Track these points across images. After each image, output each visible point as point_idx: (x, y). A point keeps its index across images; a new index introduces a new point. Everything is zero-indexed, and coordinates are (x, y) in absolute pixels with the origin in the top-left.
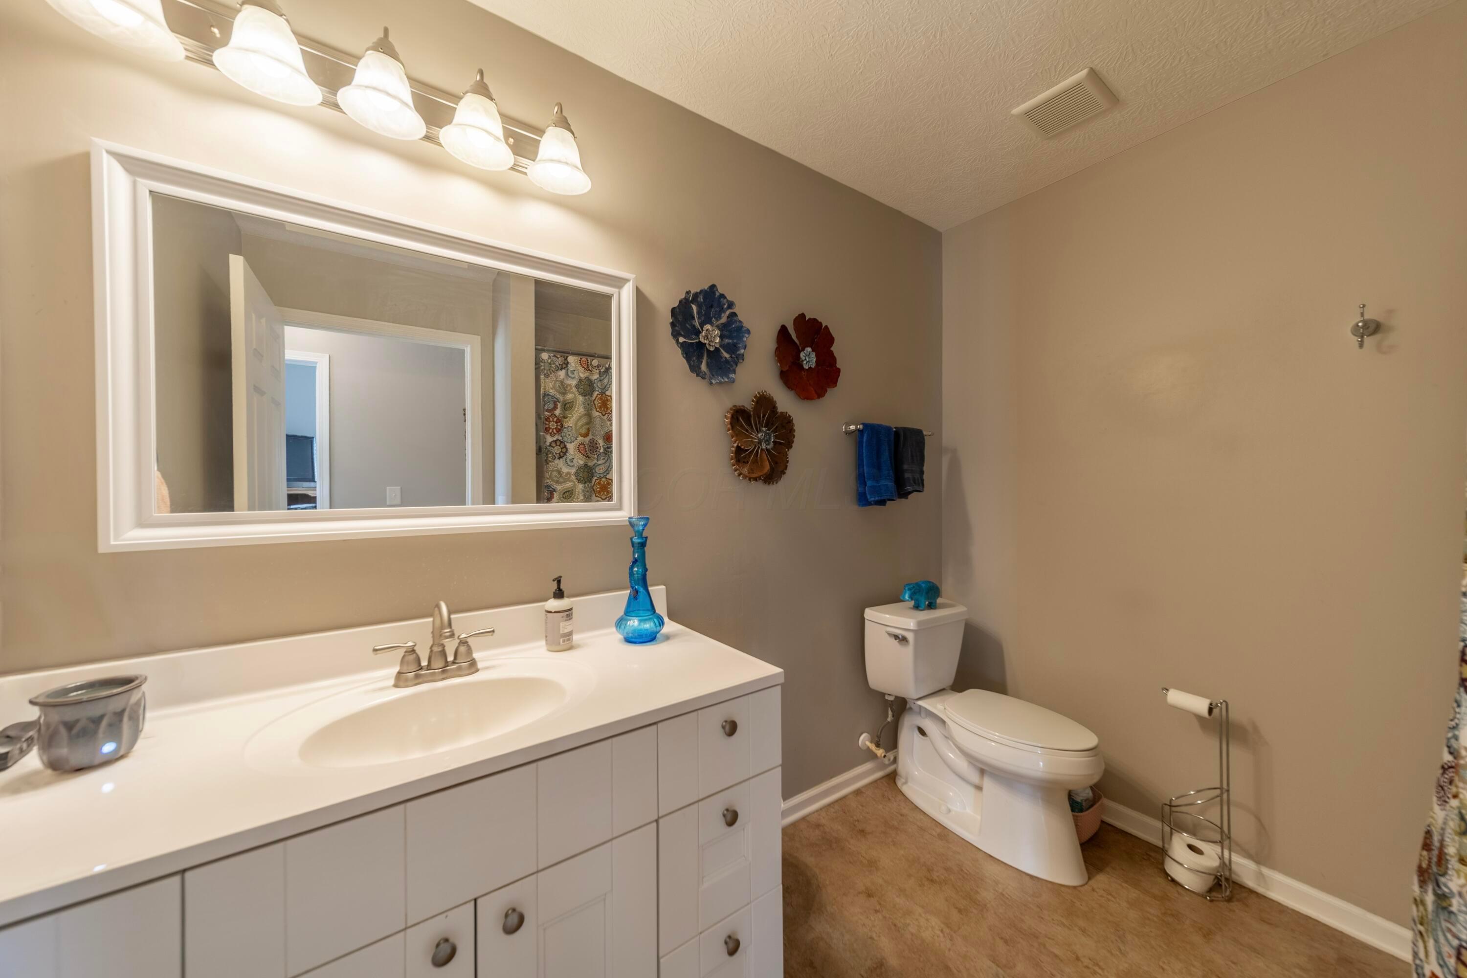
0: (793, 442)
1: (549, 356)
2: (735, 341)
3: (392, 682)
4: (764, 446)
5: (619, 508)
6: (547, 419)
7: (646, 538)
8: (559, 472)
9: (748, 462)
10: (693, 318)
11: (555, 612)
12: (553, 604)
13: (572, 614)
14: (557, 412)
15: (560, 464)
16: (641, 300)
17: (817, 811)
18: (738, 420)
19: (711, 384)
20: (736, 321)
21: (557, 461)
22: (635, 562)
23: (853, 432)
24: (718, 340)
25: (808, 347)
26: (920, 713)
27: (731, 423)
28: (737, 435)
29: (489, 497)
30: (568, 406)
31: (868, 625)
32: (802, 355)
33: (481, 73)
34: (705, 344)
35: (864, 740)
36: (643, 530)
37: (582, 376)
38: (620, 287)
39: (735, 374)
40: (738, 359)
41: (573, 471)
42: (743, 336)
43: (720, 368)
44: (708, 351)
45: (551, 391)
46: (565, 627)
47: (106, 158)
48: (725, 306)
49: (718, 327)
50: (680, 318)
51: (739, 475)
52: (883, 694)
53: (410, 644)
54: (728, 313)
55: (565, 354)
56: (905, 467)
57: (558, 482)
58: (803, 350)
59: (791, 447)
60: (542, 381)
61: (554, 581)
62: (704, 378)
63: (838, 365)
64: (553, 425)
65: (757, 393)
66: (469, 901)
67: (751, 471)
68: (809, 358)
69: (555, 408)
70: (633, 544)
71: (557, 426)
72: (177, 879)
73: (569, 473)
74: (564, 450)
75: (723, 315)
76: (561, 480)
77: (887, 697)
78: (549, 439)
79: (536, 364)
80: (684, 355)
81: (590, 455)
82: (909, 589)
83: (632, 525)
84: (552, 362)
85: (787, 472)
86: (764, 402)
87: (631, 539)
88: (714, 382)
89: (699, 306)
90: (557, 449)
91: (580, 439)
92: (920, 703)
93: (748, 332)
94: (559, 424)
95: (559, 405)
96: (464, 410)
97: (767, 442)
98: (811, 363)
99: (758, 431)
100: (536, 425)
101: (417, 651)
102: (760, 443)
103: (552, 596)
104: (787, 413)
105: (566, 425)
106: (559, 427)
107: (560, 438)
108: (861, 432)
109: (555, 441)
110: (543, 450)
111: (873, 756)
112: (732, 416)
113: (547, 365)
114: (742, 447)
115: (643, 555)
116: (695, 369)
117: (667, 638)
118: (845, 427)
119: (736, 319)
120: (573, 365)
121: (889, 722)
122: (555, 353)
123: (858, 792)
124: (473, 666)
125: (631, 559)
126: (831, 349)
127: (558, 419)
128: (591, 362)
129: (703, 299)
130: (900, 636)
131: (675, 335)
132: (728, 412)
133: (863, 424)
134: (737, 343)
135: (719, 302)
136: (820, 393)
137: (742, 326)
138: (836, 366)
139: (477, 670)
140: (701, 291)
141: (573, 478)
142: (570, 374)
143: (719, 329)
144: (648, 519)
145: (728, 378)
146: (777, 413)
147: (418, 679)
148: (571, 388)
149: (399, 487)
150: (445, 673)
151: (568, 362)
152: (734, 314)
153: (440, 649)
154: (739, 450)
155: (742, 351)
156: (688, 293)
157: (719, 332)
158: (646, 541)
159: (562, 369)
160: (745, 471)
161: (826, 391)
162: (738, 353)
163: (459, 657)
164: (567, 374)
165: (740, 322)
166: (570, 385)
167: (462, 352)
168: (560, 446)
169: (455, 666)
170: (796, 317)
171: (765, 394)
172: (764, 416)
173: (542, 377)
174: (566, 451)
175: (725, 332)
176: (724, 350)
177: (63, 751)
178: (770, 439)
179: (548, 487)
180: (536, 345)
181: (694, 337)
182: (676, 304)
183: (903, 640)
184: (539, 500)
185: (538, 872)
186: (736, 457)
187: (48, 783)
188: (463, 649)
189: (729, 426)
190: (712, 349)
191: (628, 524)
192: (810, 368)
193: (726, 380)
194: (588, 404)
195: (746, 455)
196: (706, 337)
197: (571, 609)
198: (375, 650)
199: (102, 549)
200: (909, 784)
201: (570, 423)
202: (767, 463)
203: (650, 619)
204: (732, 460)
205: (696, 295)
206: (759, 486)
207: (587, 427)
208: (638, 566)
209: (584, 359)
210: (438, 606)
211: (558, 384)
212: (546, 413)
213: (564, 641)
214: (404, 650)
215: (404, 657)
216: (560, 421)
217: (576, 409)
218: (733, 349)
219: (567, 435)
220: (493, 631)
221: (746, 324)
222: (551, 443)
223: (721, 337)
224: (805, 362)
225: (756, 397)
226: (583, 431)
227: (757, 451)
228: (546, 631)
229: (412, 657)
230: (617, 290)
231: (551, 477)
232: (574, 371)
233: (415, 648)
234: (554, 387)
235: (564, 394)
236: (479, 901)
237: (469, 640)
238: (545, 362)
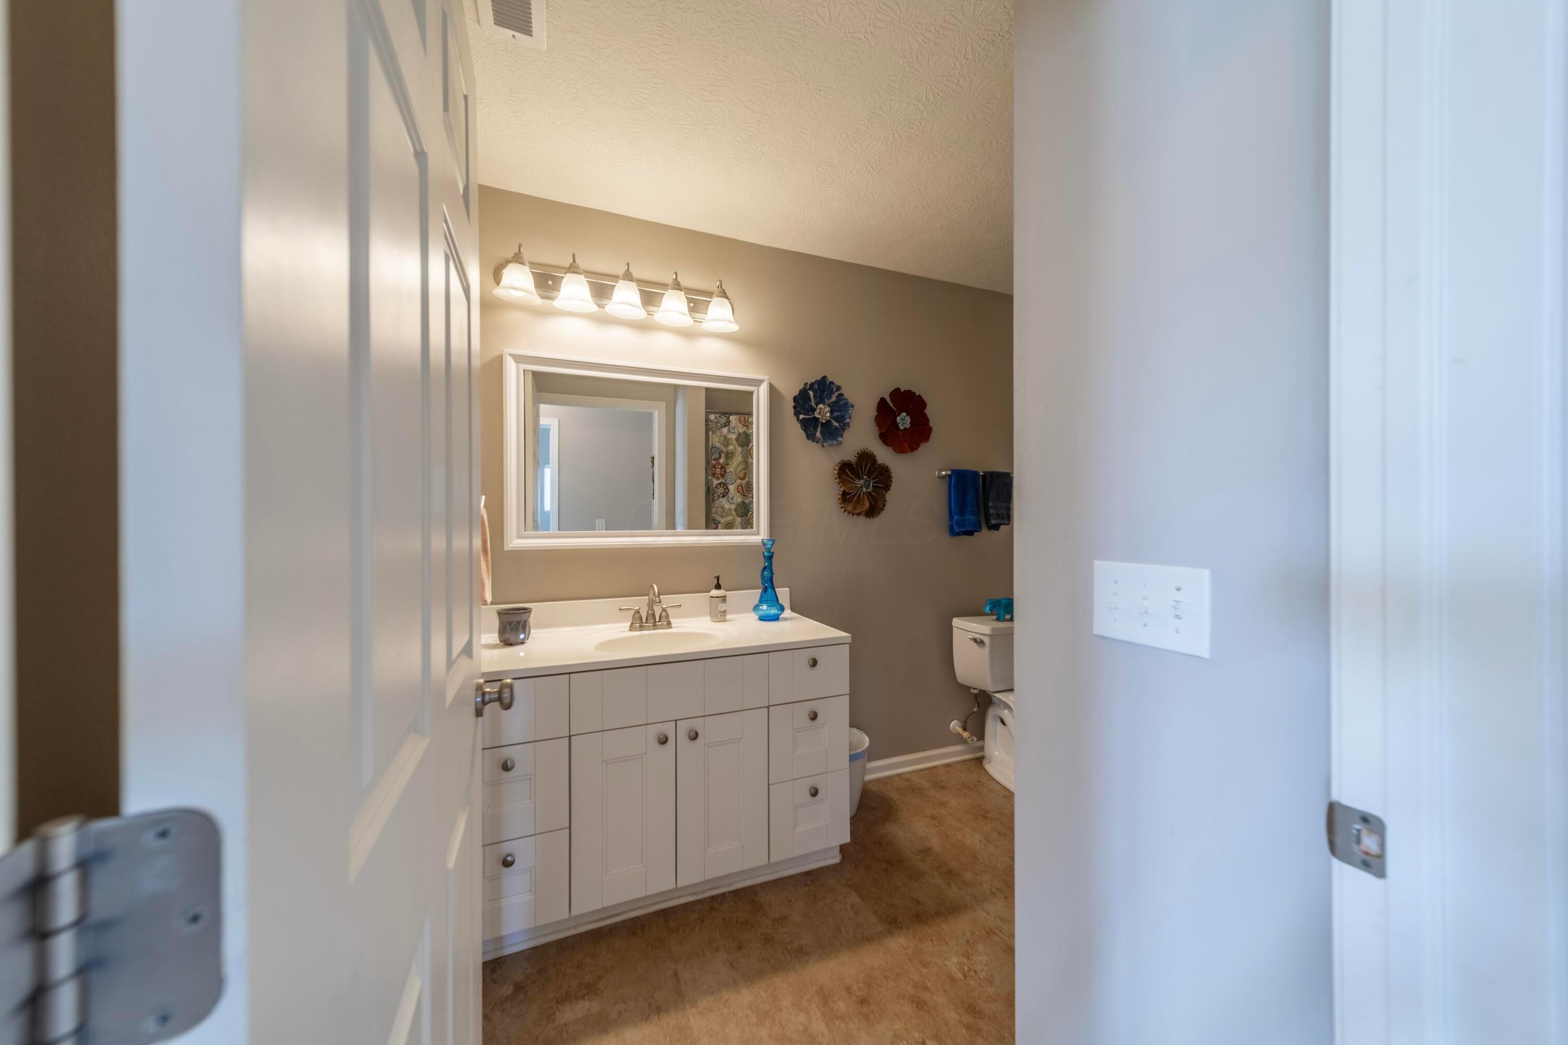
0: (891, 486)
1: (716, 417)
2: (843, 413)
3: (628, 629)
4: (864, 490)
5: (758, 534)
6: (714, 467)
7: (773, 553)
8: (722, 507)
9: (852, 502)
10: (810, 400)
11: (716, 597)
12: (715, 592)
13: (726, 599)
14: (722, 461)
15: (723, 501)
16: (773, 391)
17: (910, 772)
18: (844, 471)
19: (823, 446)
20: (843, 399)
21: (721, 499)
22: (765, 568)
23: (943, 477)
24: (828, 415)
25: (903, 412)
26: (999, 706)
27: (838, 474)
28: (843, 482)
29: (671, 524)
30: (729, 456)
31: (956, 632)
32: (898, 419)
33: (676, 273)
34: (819, 418)
35: (955, 726)
36: (771, 547)
37: (741, 431)
38: (759, 386)
39: (842, 437)
40: (844, 426)
41: (733, 507)
42: (849, 410)
43: (831, 434)
44: (821, 423)
45: (717, 444)
46: (722, 607)
47: (508, 356)
48: (834, 390)
49: (829, 405)
50: (800, 402)
51: (845, 511)
52: (968, 688)
53: (637, 608)
54: (836, 394)
55: (727, 414)
56: (991, 504)
57: (722, 516)
58: (899, 415)
59: (889, 490)
60: (710, 436)
61: (715, 578)
62: (817, 442)
63: (931, 424)
64: (718, 471)
65: (859, 450)
66: (674, 720)
67: (855, 508)
68: (904, 421)
69: (720, 457)
70: (764, 556)
71: (721, 471)
72: (568, 675)
73: (730, 509)
74: (726, 491)
75: (833, 396)
76: (724, 514)
77: (972, 691)
78: (715, 482)
79: (706, 421)
80: (803, 428)
81: (746, 494)
82: (990, 604)
83: (764, 544)
84: (718, 422)
85: (886, 509)
86: (866, 458)
87: (763, 553)
88: (825, 445)
89: (815, 392)
90: (721, 490)
91: (739, 481)
92: (997, 695)
93: (852, 406)
94: (723, 470)
95: (723, 455)
96: (653, 458)
97: (867, 487)
98: (905, 425)
99: (860, 479)
100: (706, 469)
101: (641, 613)
102: (861, 487)
103: (714, 587)
104: (884, 464)
105: (728, 471)
106: (723, 473)
107: (724, 481)
108: (950, 476)
109: (720, 484)
110: (711, 490)
111: (964, 741)
112: (840, 469)
113: (714, 424)
114: (847, 491)
115: (771, 564)
116: (811, 437)
117: (786, 619)
118: (938, 473)
119: (843, 397)
120: (734, 422)
121: (975, 712)
122: (720, 414)
123: (948, 765)
124: (669, 625)
125: (763, 566)
126: (925, 412)
127: (722, 466)
128: (748, 419)
129: (818, 386)
130: (979, 640)
131: (797, 414)
132: (836, 466)
133: (951, 470)
134: (844, 415)
135: (830, 387)
136: (914, 447)
137: (848, 403)
138: (929, 425)
139: (671, 627)
140: (816, 382)
141: (733, 512)
142: (731, 430)
143: (830, 407)
144: (774, 540)
145: (837, 441)
146: (877, 464)
147: (642, 628)
148: (732, 441)
149: (605, 520)
150: (655, 626)
151: (730, 421)
152: (842, 395)
153: (652, 612)
154: (844, 494)
155: (848, 420)
156: (806, 384)
157: (829, 409)
158: (773, 555)
159: (725, 427)
160: (850, 508)
161: (919, 445)
162: (845, 422)
163: (662, 618)
164: (729, 430)
165: (846, 399)
166: (731, 439)
167: (650, 415)
168: (723, 487)
169: (660, 623)
170: (892, 392)
171: (866, 451)
172: (866, 467)
173: (710, 433)
174: (728, 492)
175: (835, 408)
176: (834, 420)
177: (508, 636)
178: (870, 484)
179: (714, 520)
180: (706, 409)
181: (811, 413)
182: (797, 393)
183: (980, 643)
184: (708, 527)
185: (705, 716)
186: (842, 498)
187: (500, 648)
188: (664, 614)
189: (837, 476)
190: (824, 421)
191: (761, 544)
192: (905, 428)
193: (835, 442)
194: (745, 453)
195: (851, 496)
196: (820, 413)
197: (725, 596)
198: (620, 609)
199: (506, 549)
200: (992, 763)
201: (731, 469)
202: (867, 503)
203: (774, 606)
204: (839, 500)
205: (812, 385)
206: (862, 519)
207: (744, 471)
208: (767, 571)
209: (742, 417)
210: (652, 587)
211: (722, 438)
212: (713, 462)
213: (721, 616)
214: (634, 611)
215: (634, 615)
216: (723, 468)
217: (736, 458)
218: (840, 419)
219: (729, 478)
220: (680, 605)
221: (851, 401)
222: (716, 485)
223: (831, 412)
224: (900, 424)
225: (858, 453)
226: (741, 475)
227: (860, 493)
228: (710, 610)
229: (637, 615)
230: (757, 388)
231: (716, 512)
232: (735, 427)
233: (640, 611)
234: (719, 441)
235: (727, 446)
236: (677, 722)
237: (667, 609)
238: (712, 422)
